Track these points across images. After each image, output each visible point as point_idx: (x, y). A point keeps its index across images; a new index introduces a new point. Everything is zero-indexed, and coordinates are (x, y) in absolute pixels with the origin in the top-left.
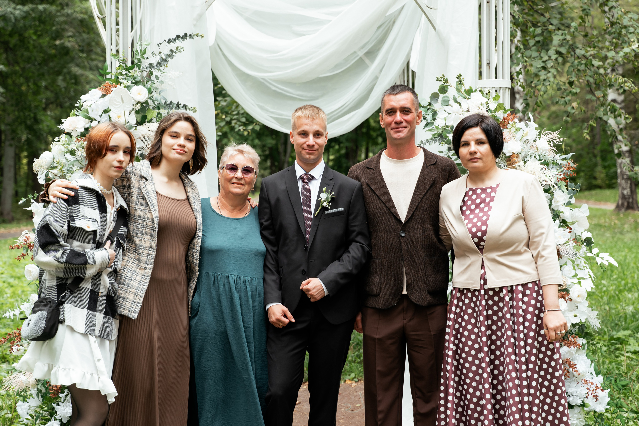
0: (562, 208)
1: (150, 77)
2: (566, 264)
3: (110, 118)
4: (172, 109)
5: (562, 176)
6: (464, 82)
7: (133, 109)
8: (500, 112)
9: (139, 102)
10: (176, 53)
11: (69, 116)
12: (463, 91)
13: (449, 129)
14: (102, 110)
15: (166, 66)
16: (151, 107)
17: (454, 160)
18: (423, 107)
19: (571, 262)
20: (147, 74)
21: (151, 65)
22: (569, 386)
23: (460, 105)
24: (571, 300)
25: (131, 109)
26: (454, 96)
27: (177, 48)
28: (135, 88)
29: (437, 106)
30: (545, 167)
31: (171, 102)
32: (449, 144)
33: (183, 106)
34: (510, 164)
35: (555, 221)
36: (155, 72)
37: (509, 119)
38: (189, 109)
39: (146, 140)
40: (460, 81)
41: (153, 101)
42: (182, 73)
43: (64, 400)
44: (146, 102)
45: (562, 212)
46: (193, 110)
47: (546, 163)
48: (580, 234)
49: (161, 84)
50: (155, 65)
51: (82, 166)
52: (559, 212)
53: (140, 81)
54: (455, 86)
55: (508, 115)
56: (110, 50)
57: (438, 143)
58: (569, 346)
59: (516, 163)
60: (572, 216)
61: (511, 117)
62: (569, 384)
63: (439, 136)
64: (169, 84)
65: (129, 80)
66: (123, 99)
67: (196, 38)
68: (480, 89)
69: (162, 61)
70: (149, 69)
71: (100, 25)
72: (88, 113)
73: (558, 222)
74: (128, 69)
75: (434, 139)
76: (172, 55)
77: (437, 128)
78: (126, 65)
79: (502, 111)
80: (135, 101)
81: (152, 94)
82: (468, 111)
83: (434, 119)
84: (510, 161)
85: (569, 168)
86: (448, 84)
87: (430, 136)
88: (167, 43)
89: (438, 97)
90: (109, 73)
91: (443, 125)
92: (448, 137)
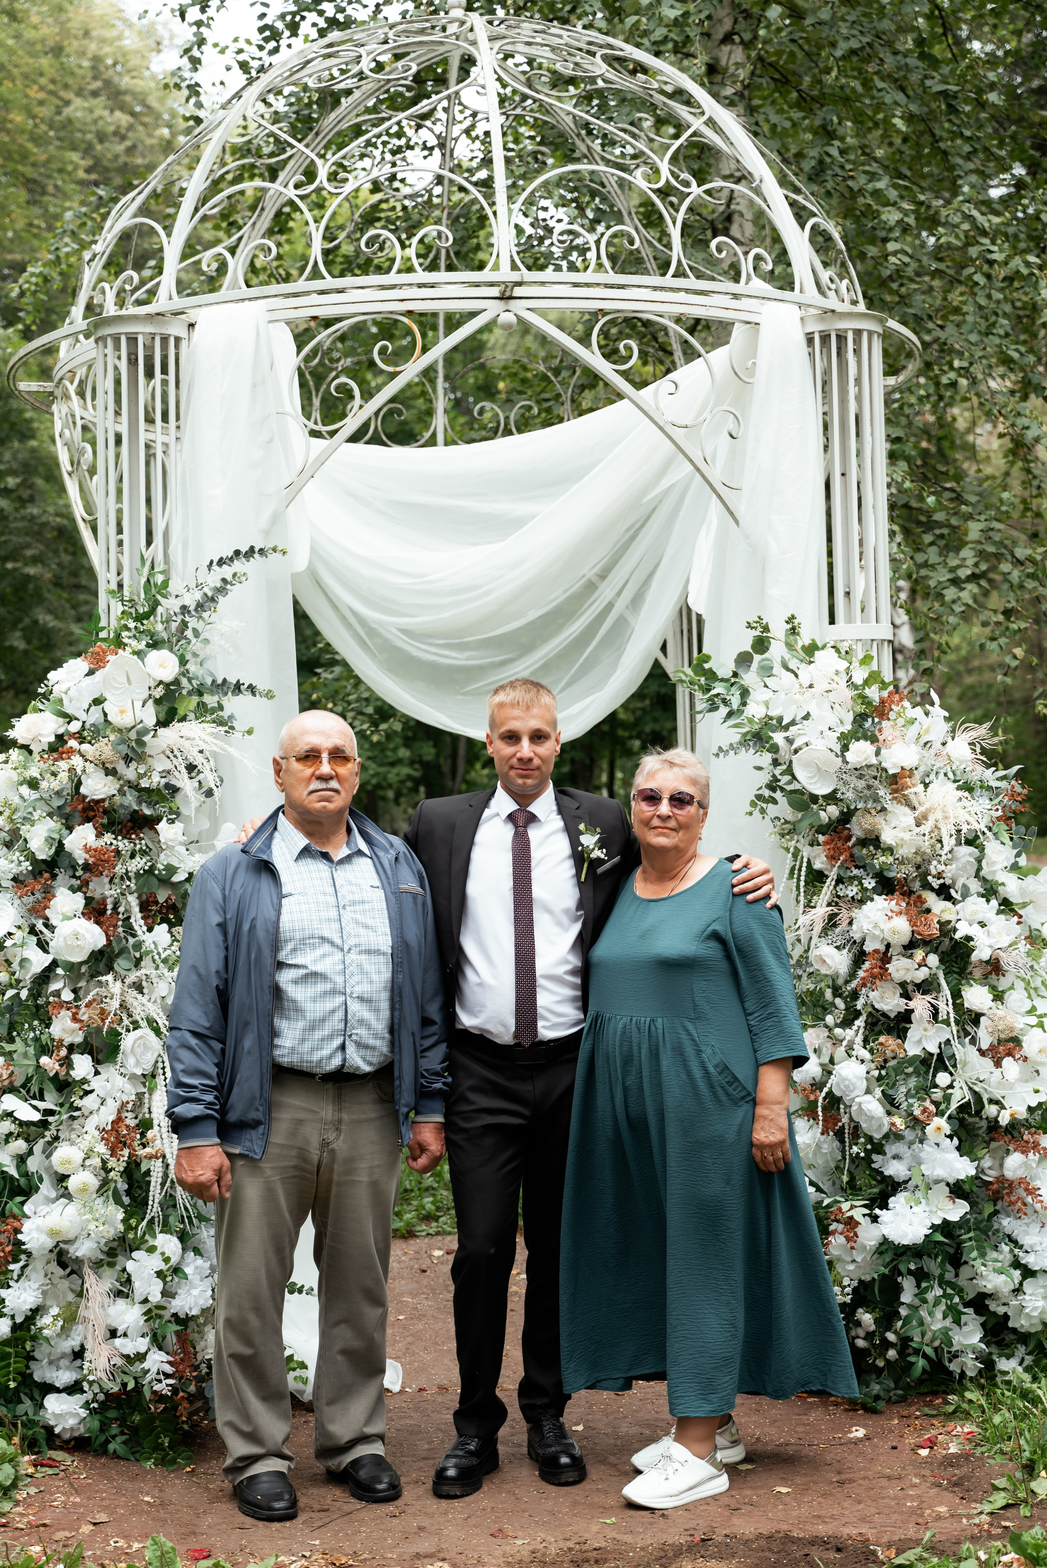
0: (1002, 877)
1: (183, 633)
2: (1012, 988)
3: (105, 715)
4: (226, 694)
5: (1000, 813)
6: (802, 631)
7: (150, 696)
8: (873, 688)
9: (161, 682)
10: (232, 585)
11: (25, 713)
12: (799, 648)
13: (774, 722)
14: (90, 700)
15: (214, 611)
16: (184, 692)
17: (786, 784)
18: (722, 680)
19: (1022, 984)
20: (177, 628)
21: (184, 609)
22: (1027, 1233)
23: (796, 676)
24: (1026, 1059)
25: (146, 695)
26: (782, 657)
27: (234, 575)
28: (154, 655)
29: (750, 678)
30: (966, 794)
31: (225, 680)
32: (775, 753)
33: (248, 687)
34: (896, 791)
35: (988, 901)
36: (192, 623)
37: (892, 702)
38: (260, 693)
39: (175, 756)
40: (794, 628)
41: (190, 680)
43: (20, 1276)
44: (176, 682)
45: (1003, 884)
46: (266, 695)
47: (968, 787)
48: (1039, 927)
49: (205, 645)
51: (52, 810)
52: (997, 883)
53: (163, 642)
54: (783, 639)
55: (890, 693)
56: (105, 580)
57: (752, 751)
58: (1025, 1152)
59: (908, 787)
60: (1023, 891)
61: (897, 697)
62: (1025, 1228)
63: (754, 737)
64: (220, 646)
65: (142, 640)
66: (131, 677)
67: (273, 557)
68: (833, 643)
69: (206, 602)
70: (181, 617)
71: (86, 534)
72: (62, 705)
73: (994, 903)
74: (139, 618)
75: (744, 742)
76: (224, 589)
77: (751, 721)
78: (136, 610)
79: (877, 685)
80: (154, 679)
81: (188, 666)
82: (811, 686)
83: (744, 704)
84: (896, 783)
85: (1013, 795)
86: (769, 634)
87: (737, 738)
88: (215, 567)
89: (751, 661)
90: (103, 628)
91: (763, 715)
92: (772, 738)
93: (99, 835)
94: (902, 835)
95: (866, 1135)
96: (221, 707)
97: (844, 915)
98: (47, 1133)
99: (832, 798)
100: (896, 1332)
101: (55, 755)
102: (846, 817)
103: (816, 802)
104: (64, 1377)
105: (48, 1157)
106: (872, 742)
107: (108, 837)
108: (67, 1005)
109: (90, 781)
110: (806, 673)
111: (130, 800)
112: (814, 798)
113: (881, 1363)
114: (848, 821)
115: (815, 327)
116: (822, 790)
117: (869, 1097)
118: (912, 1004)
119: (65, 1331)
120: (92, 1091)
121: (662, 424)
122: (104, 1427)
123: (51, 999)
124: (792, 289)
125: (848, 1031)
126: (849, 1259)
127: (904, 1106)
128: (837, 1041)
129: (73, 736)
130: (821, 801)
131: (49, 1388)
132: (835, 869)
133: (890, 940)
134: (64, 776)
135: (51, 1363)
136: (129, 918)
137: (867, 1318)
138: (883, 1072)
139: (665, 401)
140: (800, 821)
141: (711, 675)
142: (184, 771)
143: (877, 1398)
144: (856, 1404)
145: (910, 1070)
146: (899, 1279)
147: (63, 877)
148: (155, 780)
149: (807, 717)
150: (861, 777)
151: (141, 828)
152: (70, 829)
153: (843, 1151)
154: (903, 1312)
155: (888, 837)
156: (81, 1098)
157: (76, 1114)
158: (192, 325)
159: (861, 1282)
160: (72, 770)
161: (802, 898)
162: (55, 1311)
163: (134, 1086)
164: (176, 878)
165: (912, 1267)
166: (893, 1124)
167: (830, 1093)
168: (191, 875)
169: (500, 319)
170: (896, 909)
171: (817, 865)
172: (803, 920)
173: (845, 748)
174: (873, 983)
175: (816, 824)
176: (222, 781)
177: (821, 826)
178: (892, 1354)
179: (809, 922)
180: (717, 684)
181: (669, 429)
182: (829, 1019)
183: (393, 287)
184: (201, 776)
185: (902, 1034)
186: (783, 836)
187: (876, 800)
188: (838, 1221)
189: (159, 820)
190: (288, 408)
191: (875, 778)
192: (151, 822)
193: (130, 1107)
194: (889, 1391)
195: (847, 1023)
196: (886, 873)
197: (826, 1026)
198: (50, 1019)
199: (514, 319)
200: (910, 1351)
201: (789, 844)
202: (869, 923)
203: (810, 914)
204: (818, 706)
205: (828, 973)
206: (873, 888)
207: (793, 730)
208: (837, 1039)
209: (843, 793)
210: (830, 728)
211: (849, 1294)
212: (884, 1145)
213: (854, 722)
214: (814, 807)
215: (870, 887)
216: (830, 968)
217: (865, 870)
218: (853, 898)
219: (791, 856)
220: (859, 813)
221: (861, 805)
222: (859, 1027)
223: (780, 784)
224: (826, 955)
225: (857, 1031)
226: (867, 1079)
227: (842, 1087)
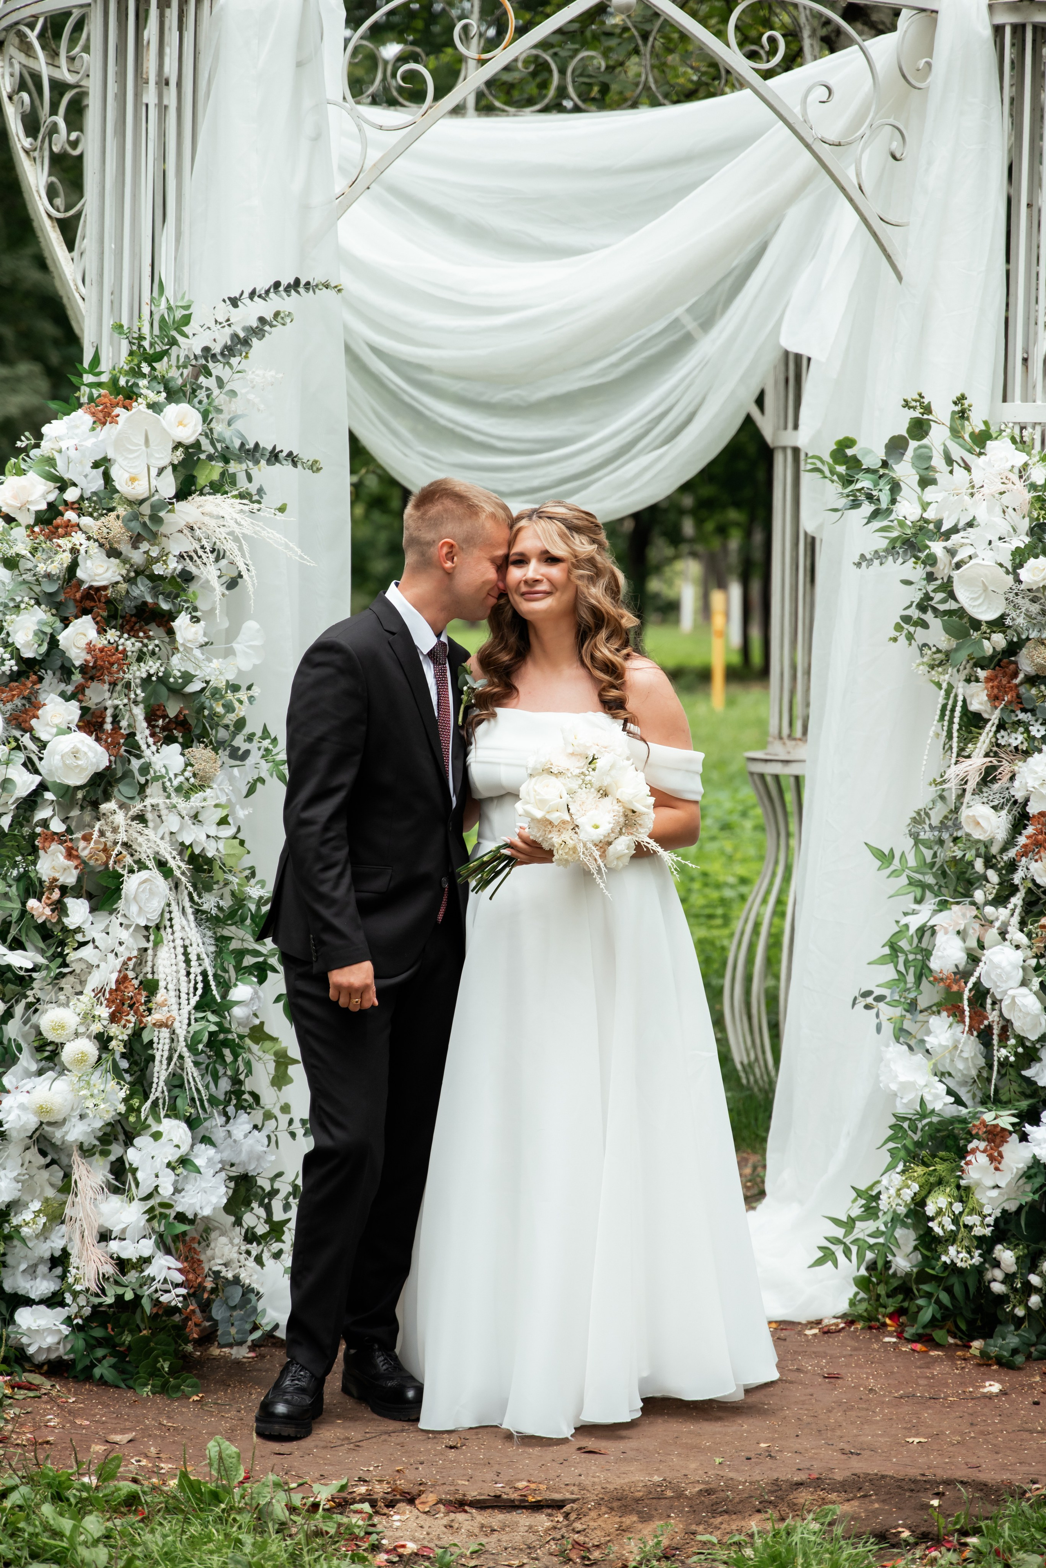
4: (258, 462)
6: (973, 414)
7: (168, 460)
9: (180, 444)
10: (272, 326)
11: (4, 473)
12: (966, 436)
13: (931, 526)
14: (90, 461)
15: (246, 357)
16: (206, 457)
17: (940, 602)
18: (868, 471)
21: (207, 352)
26: (944, 444)
27: (276, 314)
28: (172, 410)
29: (903, 470)
31: (257, 445)
32: (931, 565)
33: (288, 456)
36: (216, 369)
38: (303, 464)
39: (196, 537)
40: (963, 412)
41: (213, 444)
42: (280, 375)
44: (197, 445)
46: (311, 468)
49: (231, 398)
50: (217, 351)
53: (180, 392)
54: (948, 424)
57: (900, 560)
63: (904, 544)
64: (249, 401)
65: (159, 390)
66: (149, 437)
67: (322, 293)
68: (1008, 431)
69: (236, 345)
70: (201, 361)
72: (54, 466)
74: (149, 360)
75: (891, 550)
76: (261, 330)
77: (902, 524)
78: (146, 350)
80: (172, 440)
81: (212, 425)
82: (982, 485)
83: (894, 501)
86: (930, 417)
87: (884, 544)
88: (246, 300)
89: (906, 450)
91: (918, 517)
92: (927, 547)
93: (101, 631)
95: (1017, 1034)
96: (250, 478)
97: (1005, 768)
99: (999, 624)
100: (1041, 1274)
101: (48, 529)
102: (1013, 649)
103: (977, 629)
104: (39, 1288)
107: (112, 635)
108: (57, 837)
109: (89, 563)
110: (978, 467)
111: (140, 589)
112: (976, 624)
113: (1020, 1311)
114: (1016, 653)
115: (1006, 19)
116: (986, 614)
117: (1024, 990)
120: (88, 943)
121: (808, 139)
122: (89, 1348)
123: (38, 830)
125: (1001, 910)
126: (990, 1182)
128: (987, 922)
129: (69, 505)
130: (984, 628)
131: (21, 1301)
132: (997, 712)
134: (63, 557)
135: (25, 1269)
136: (133, 734)
137: (1007, 1256)
138: (1042, 962)
140: (956, 650)
141: (855, 464)
143: (1015, 1352)
144: (990, 1358)
147: (52, 680)
148: (171, 566)
149: (972, 524)
150: (1034, 600)
151: (152, 625)
152: (66, 622)
153: (988, 1055)
156: (75, 950)
157: (66, 970)
159: (1004, 1212)
160: (73, 550)
161: (954, 745)
162: (35, 1206)
163: (135, 939)
164: (191, 688)
167: (978, 984)
168: (209, 684)
171: (974, 706)
172: (955, 772)
173: (1020, 565)
174: (1036, 852)
175: (977, 655)
177: (984, 658)
178: (1035, 1300)
179: (962, 775)
180: (860, 476)
181: (818, 147)
182: (979, 896)
186: (933, 667)
188: (979, 1138)
189: (171, 616)
192: (166, 618)
193: (132, 964)
194: (1030, 1345)
195: (1000, 900)
197: (975, 904)
198: (37, 853)
201: (942, 677)
202: (1035, 779)
203: (964, 765)
204: (990, 510)
205: (982, 838)
206: (1043, 737)
207: (955, 538)
208: (987, 920)
209: (1013, 619)
210: (1000, 539)
211: (989, 1226)
212: (1037, 1050)
213: (1031, 532)
214: (975, 635)
215: (1038, 735)
216: (985, 832)
217: (1034, 715)
218: (1016, 748)
219: (942, 692)
220: (1029, 644)
221: (1034, 635)
222: (1016, 906)
223: (932, 603)
224: (981, 816)
225: (1013, 911)
226: (1024, 968)
227: (993, 976)
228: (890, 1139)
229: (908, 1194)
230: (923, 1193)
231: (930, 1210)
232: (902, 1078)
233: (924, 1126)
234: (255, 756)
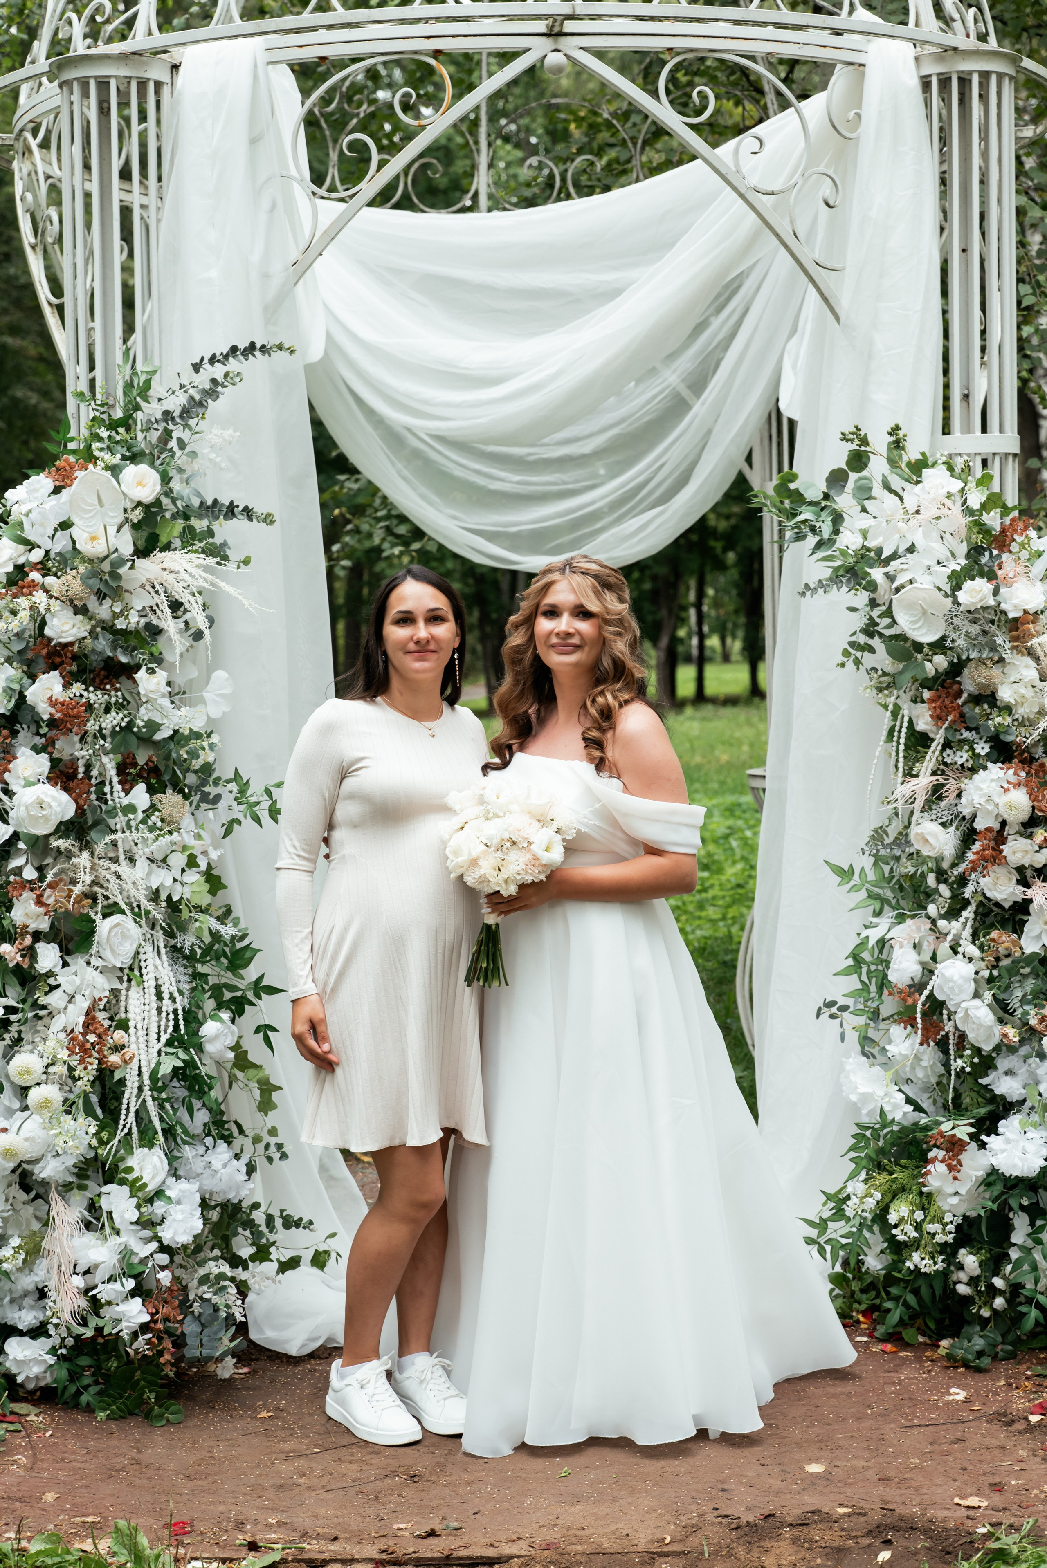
1: (166, 444)
3: (74, 542)
4: (217, 518)
6: (908, 444)
7: (127, 519)
8: (992, 513)
9: (139, 504)
10: (224, 387)
12: (903, 466)
13: (872, 554)
14: (55, 523)
15: (203, 418)
16: (168, 515)
17: (884, 628)
20: (159, 438)
21: (167, 415)
23: (900, 498)
25: (120, 518)
26: (883, 475)
27: (226, 375)
28: (131, 471)
29: (844, 501)
31: (216, 501)
32: (873, 591)
33: (243, 510)
34: (1017, 639)
36: (177, 432)
37: (1015, 531)
38: (257, 517)
39: (157, 592)
40: (898, 441)
41: (174, 501)
42: (238, 434)
44: (157, 503)
46: (265, 520)
49: (193, 459)
50: (176, 414)
51: (11, 654)
53: (142, 454)
54: (885, 454)
55: (1014, 520)
56: (75, 378)
57: (845, 589)
59: (1032, 635)
61: (1021, 525)
63: (847, 572)
64: (210, 460)
65: (118, 452)
66: (103, 497)
67: (277, 355)
68: (944, 459)
69: (193, 407)
70: (164, 424)
71: (52, 321)
72: (22, 529)
74: (113, 425)
75: (836, 578)
76: (214, 391)
77: (844, 553)
78: (110, 416)
79: (998, 510)
80: (131, 500)
81: (171, 485)
82: (918, 512)
83: (836, 532)
84: (1017, 629)
86: (868, 449)
87: (828, 573)
88: (206, 365)
89: (846, 482)
90: (72, 439)
91: (859, 546)
92: (869, 574)
93: (67, 685)
94: (1023, 691)
95: (972, 1045)
96: (211, 533)
97: (952, 786)
98: (7, 1036)
99: (939, 646)
100: (1004, 1278)
101: (14, 589)
102: (956, 669)
103: (921, 652)
104: (26, 1318)
105: (8, 1063)
106: (990, 580)
107: (77, 688)
108: (29, 885)
109: (55, 620)
110: (913, 495)
111: (103, 645)
112: (918, 647)
113: (986, 1313)
114: (959, 673)
115: (932, 69)
116: (927, 637)
117: (977, 1002)
118: (1030, 893)
119: (28, 1264)
120: (58, 986)
121: (743, 190)
122: (73, 1376)
123: (12, 878)
124: (904, 23)
125: (954, 923)
126: (950, 1190)
127: (1019, 1012)
128: (940, 936)
129: (35, 566)
130: (926, 650)
131: (11, 1331)
132: (942, 732)
133: (1006, 817)
134: (24, 615)
135: (12, 1301)
136: (102, 783)
137: (970, 1261)
138: (995, 973)
139: (748, 164)
140: (901, 673)
141: (798, 498)
142: (167, 610)
143: (980, 1354)
144: (956, 1361)
145: (1027, 970)
146: (1011, 1215)
147: (24, 735)
148: (134, 620)
149: (911, 549)
150: (974, 621)
151: (117, 677)
152: (33, 678)
153: (947, 1065)
154: (1014, 1254)
155: (1005, 694)
156: (46, 994)
157: (42, 1013)
158: (175, 67)
159: (965, 1217)
160: (33, 608)
161: (901, 765)
162: (15, 1242)
163: (109, 980)
164: (158, 736)
165: (1025, 1202)
166: (1005, 1035)
167: (931, 996)
168: (176, 732)
169: (547, 61)
170: (1013, 779)
171: (920, 727)
172: (903, 790)
173: (957, 587)
174: (985, 868)
175: (920, 677)
176: (211, 621)
177: (927, 679)
178: (999, 1302)
179: (909, 794)
180: (804, 508)
181: (751, 196)
182: (932, 909)
183: (418, 20)
184: (188, 616)
185: (1018, 928)
186: (880, 690)
187: (993, 648)
188: (938, 1147)
189: (138, 667)
190: (293, 172)
191: (992, 622)
192: (130, 671)
193: (102, 1005)
194: (995, 1346)
195: (953, 913)
196: (1002, 737)
197: (929, 918)
198: (11, 901)
199: (564, 59)
200: (1022, 1299)
201: (888, 700)
202: (981, 796)
203: (911, 784)
204: (926, 536)
205: (931, 854)
206: (987, 754)
207: (894, 564)
208: (940, 933)
209: (953, 641)
210: (939, 563)
211: (950, 1233)
212: (994, 1058)
213: (968, 556)
214: (919, 656)
215: (983, 753)
216: (934, 849)
217: (978, 733)
218: (962, 765)
219: (888, 714)
220: (971, 664)
221: (974, 655)
222: (967, 919)
223: (878, 628)
224: (929, 834)
225: (965, 924)
226: (975, 981)
227: (946, 990)
228: (852, 1149)
229: (871, 1203)
230: (887, 1200)
231: (893, 1218)
232: (862, 1090)
233: (886, 1135)
234: (227, 800)
